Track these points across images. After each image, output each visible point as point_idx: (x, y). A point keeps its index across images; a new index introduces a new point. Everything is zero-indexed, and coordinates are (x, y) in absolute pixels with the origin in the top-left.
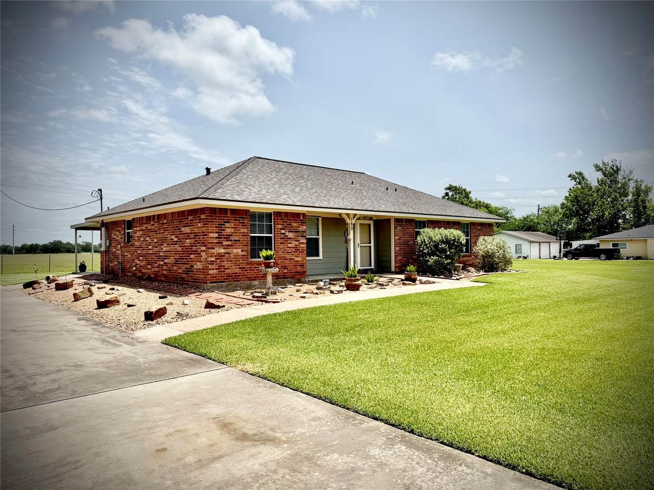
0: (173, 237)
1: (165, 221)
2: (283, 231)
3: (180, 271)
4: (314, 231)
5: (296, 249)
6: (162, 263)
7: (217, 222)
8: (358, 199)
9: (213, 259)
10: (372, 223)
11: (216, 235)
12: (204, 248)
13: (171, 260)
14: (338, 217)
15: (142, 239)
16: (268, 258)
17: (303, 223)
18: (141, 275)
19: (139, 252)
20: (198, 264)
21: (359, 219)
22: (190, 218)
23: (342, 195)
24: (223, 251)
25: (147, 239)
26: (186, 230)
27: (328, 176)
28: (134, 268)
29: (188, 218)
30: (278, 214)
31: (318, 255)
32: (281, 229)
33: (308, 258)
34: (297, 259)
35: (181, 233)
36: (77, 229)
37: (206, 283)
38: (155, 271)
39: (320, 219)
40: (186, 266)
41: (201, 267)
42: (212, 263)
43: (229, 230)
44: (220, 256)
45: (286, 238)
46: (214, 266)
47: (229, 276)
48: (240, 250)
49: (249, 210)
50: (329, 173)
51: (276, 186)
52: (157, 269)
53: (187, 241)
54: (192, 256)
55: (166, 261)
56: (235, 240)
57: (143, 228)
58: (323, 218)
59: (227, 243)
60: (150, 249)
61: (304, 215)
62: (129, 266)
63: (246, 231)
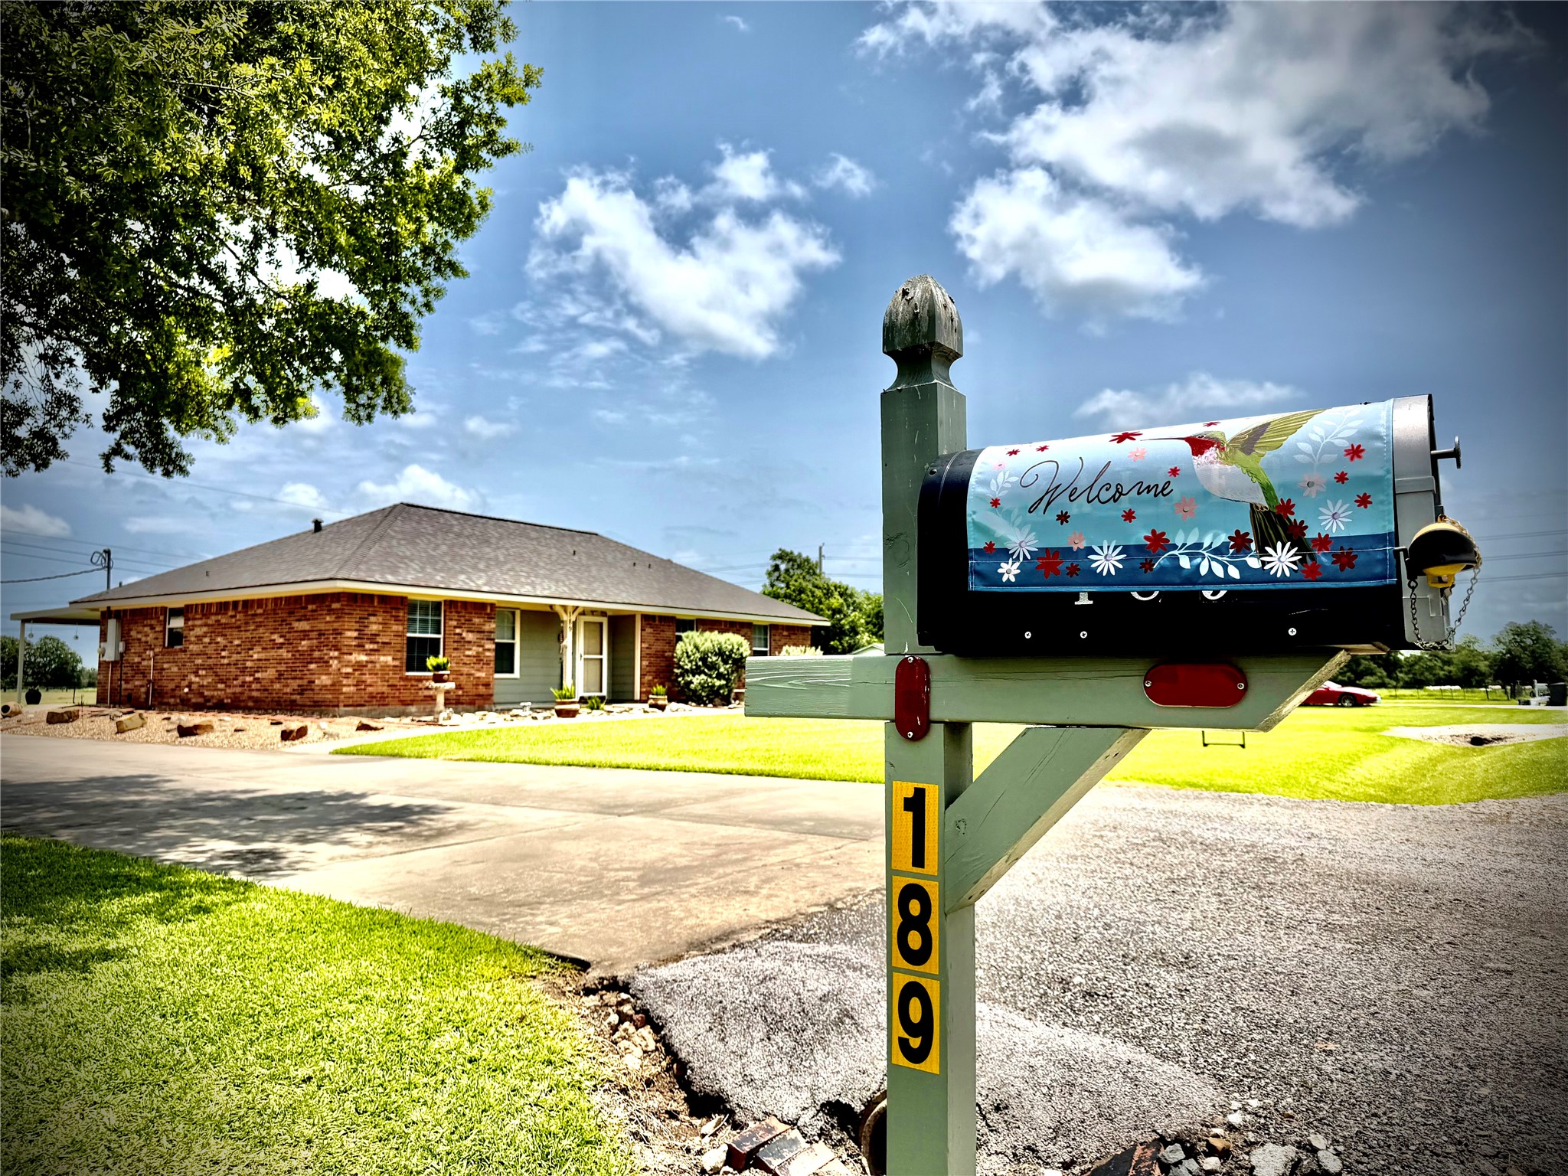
0: (275, 637)
1: (260, 611)
2: (458, 631)
3: (288, 690)
4: (509, 634)
5: (478, 658)
6: (248, 679)
7: (358, 613)
8: (582, 583)
9: (349, 670)
10: (605, 621)
11: (355, 634)
12: (336, 654)
13: (271, 673)
14: (549, 609)
15: (207, 640)
16: (438, 667)
17: (490, 617)
18: (201, 700)
19: (199, 661)
20: (324, 677)
21: (583, 613)
22: (310, 607)
23: (556, 576)
24: (363, 658)
25: (219, 639)
26: (304, 625)
27: (532, 539)
28: (186, 690)
29: (306, 608)
30: (451, 604)
31: (512, 671)
32: (455, 627)
33: (497, 676)
34: (478, 674)
35: (291, 630)
36: (24, 621)
37: (338, 706)
38: (234, 693)
39: (518, 613)
40: (299, 682)
41: (329, 682)
42: (347, 676)
43: (374, 628)
44: (359, 666)
45: (462, 642)
46: (350, 681)
47: (372, 696)
48: (389, 658)
49: (406, 598)
50: (534, 535)
51: (447, 559)
52: (238, 690)
53: (303, 643)
54: (312, 666)
55: (257, 675)
56: (383, 643)
57: (210, 622)
58: (523, 612)
59: (371, 646)
60: (224, 657)
61: (492, 605)
62: (172, 686)
63: (401, 628)
